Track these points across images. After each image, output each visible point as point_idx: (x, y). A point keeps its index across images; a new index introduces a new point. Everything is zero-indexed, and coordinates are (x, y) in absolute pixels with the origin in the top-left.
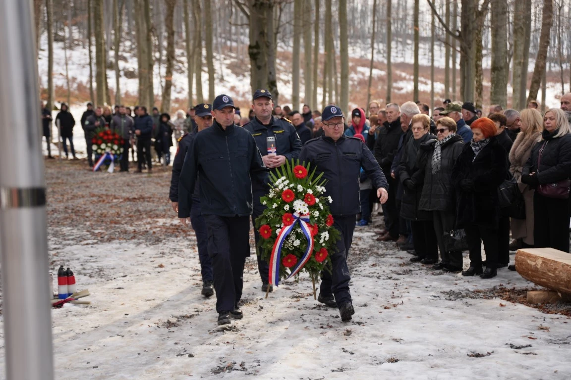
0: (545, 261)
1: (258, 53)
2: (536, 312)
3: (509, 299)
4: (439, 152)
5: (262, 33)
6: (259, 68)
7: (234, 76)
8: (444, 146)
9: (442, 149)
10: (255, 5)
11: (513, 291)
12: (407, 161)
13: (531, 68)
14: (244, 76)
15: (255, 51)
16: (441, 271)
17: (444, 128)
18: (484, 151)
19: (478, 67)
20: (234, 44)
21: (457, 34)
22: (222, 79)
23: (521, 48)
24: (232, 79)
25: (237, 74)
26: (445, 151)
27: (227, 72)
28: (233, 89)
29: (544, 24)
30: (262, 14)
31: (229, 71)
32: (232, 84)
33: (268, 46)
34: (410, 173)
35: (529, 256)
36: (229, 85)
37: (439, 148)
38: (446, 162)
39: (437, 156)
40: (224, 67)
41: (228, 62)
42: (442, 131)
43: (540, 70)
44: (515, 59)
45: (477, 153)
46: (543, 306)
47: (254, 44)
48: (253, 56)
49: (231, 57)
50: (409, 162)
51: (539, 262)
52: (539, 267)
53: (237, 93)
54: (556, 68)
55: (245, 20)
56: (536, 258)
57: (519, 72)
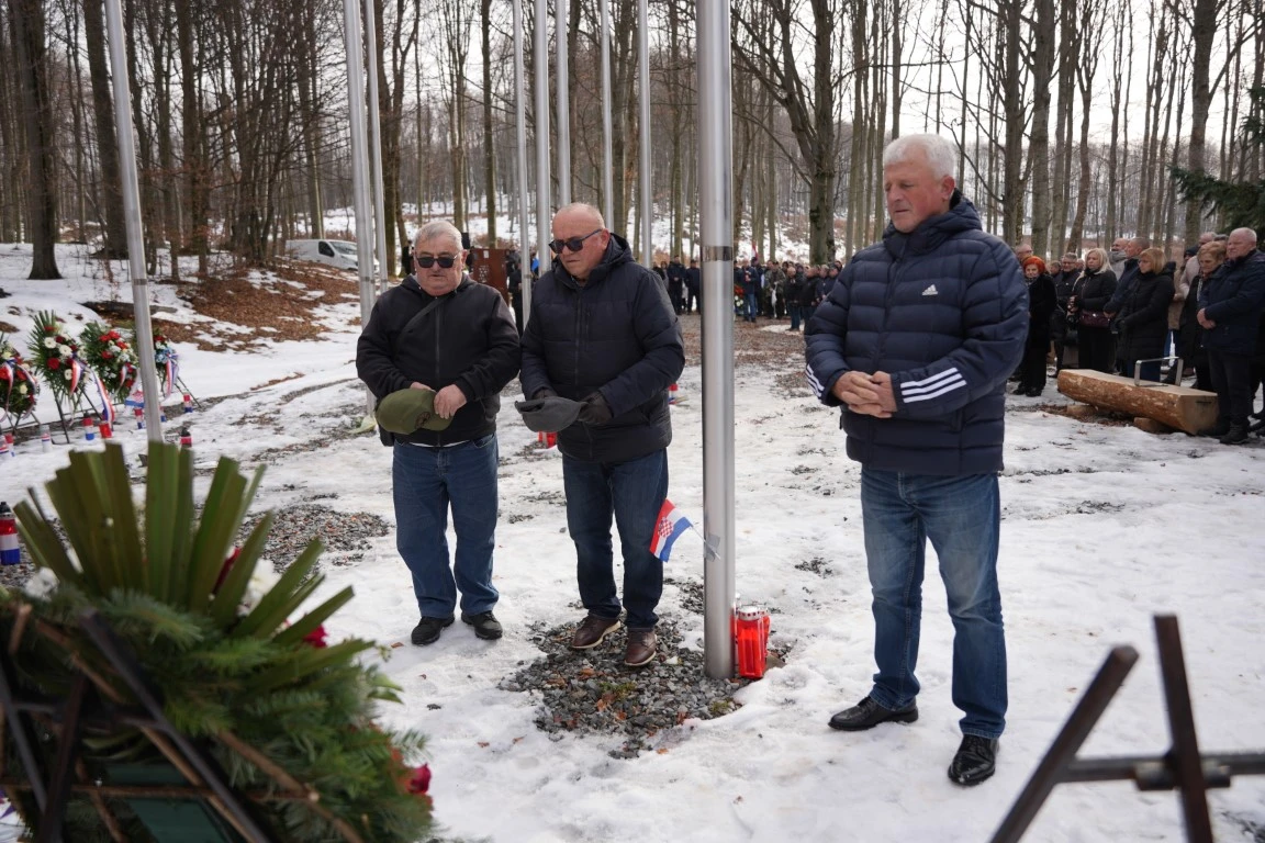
0: (1085, 379)
1: (818, 216)
2: (1075, 422)
3: (1051, 412)
5: (822, 199)
6: (819, 229)
7: (790, 242)
10: (817, 175)
11: (1054, 407)
13: (1068, 234)
14: (799, 241)
15: (816, 214)
19: (1019, 231)
20: (791, 215)
21: (1000, 197)
22: (780, 244)
23: (1060, 213)
24: (789, 245)
25: (793, 240)
27: (783, 238)
28: (789, 253)
29: (1081, 192)
30: (823, 182)
31: (786, 238)
32: (788, 249)
33: (827, 211)
35: (1070, 375)
36: (786, 250)
40: (782, 235)
41: (785, 229)
43: (1076, 235)
44: (1054, 222)
46: (1082, 416)
48: (814, 219)
49: (788, 225)
51: (1080, 380)
52: (1079, 384)
53: (793, 256)
54: (1091, 236)
55: (808, 189)
56: (1077, 376)
57: (1058, 235)
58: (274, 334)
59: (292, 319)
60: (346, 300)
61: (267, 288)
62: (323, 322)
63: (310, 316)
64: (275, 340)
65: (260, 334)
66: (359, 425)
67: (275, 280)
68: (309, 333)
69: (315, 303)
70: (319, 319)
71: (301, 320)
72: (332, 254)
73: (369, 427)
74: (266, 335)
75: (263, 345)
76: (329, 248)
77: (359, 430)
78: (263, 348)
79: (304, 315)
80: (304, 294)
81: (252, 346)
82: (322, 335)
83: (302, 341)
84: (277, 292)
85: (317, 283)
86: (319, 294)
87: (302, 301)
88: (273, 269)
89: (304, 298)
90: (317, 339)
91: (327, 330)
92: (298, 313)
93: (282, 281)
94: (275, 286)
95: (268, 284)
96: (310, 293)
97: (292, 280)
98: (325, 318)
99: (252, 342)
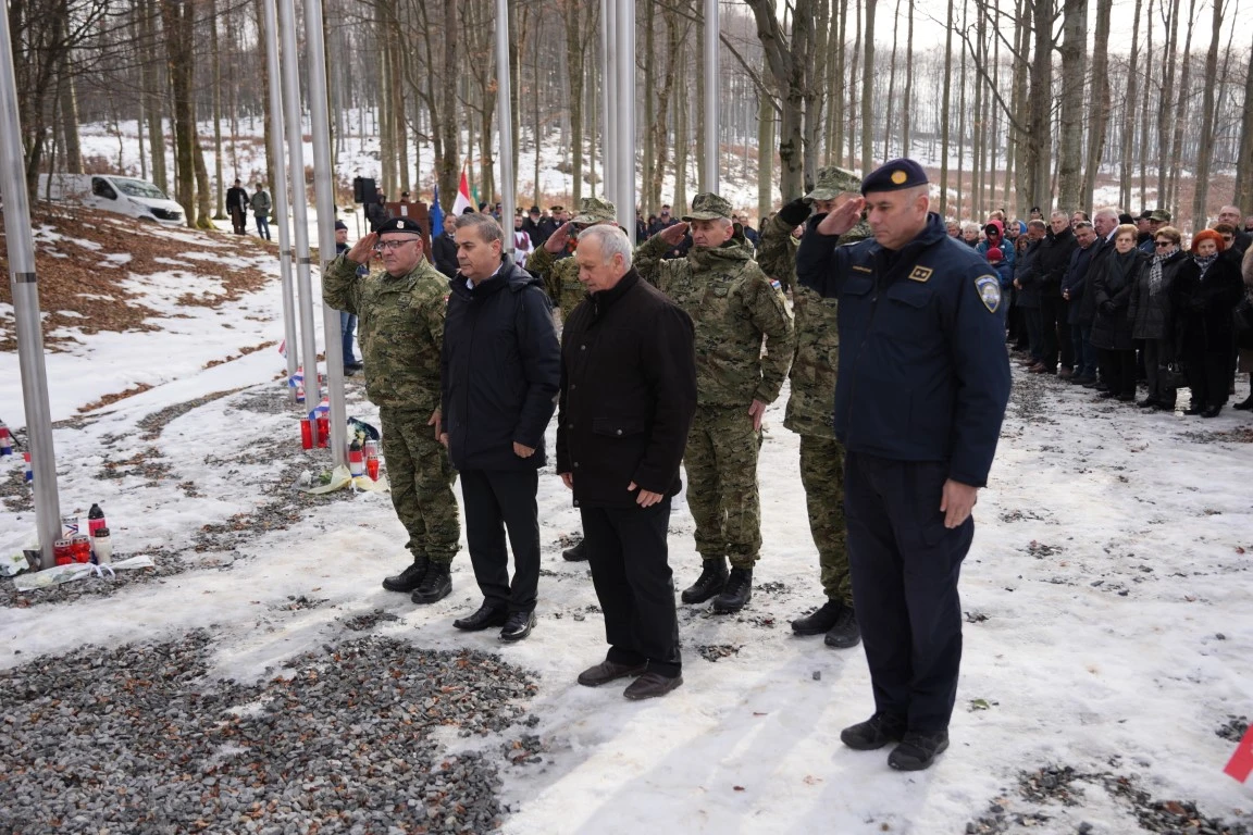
1: (792, 153)
4: (1160, 270)
5: (797, 129)
6: (792, 170)
8: (1166, 264)
9: (1163, 267)
10: (789, 99)
12: (1107, 279)
15: (788, 150)
16: (1150, 409)
17: (1167, 241)
18: (1213, 267)
21: (1028, 130)
26: (1168, 268)
34: (1111, 293)
37: (1160, 265)
38: (1167, 282)
39: (1156, 275)
42: (1164, 244)
45: (1205, 270)
47: (788, 142)
48: (785, 157)
50: (1109, 281)
58: (80, 322)
59: (97, 297)
60: (165, 267)
61: (46, 248)
62: (141, 301)
63: (121, 292)
64: (85, 331)
65: (59, 321)
66: (326, 481)
67: (56, 237)
68: (130, 318)
69: (123, 271)
70: (134, 296)
71: (109, 298)
72: (114, 197)
73: (340, 484)
74: (69, 322)
75: (70, 339)
76: (109, 187)
77: (327, 488)
78: (69, 343)
79: (112, 291)
80: (102, 259)
81: (55, 340)
82: (149, 321)
83: (125, 332)
84: (63, 255)
85: (116, 242)
86: (125, 258)
87: (103, 268)
88: (49, 221)
89: (104, 264)
90: (147, 329)
91: (153, 314)
92: (103, 289)
93: (66, 239)
94: (59, 247)
95: (47, 244)
96: (112, 257)
97: (79, 237)
98: (143, 295)
99: (52, 334)
